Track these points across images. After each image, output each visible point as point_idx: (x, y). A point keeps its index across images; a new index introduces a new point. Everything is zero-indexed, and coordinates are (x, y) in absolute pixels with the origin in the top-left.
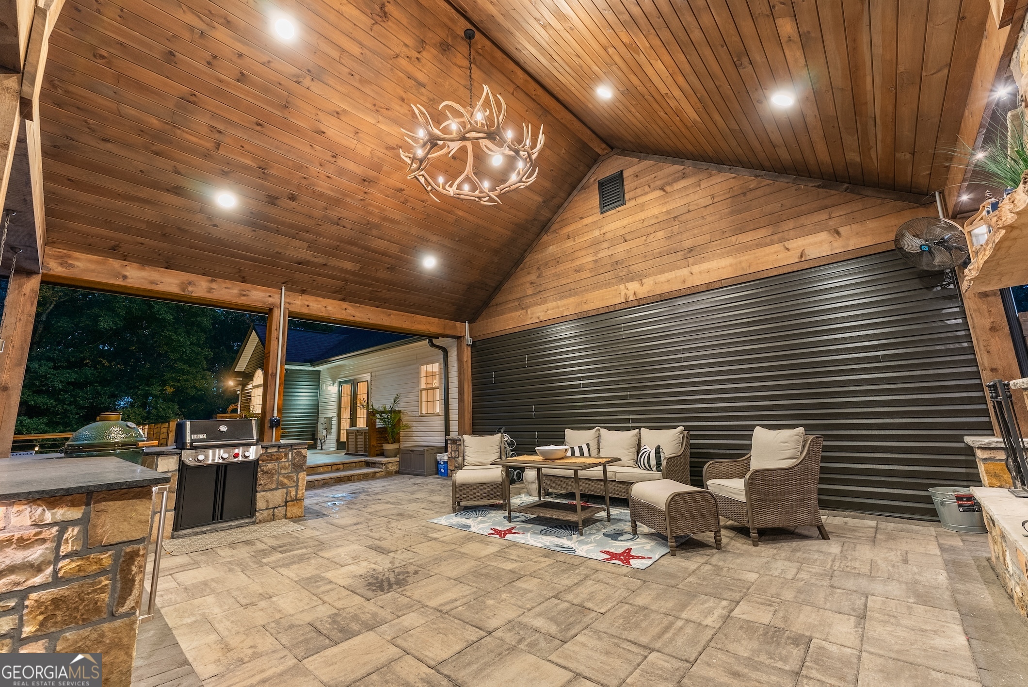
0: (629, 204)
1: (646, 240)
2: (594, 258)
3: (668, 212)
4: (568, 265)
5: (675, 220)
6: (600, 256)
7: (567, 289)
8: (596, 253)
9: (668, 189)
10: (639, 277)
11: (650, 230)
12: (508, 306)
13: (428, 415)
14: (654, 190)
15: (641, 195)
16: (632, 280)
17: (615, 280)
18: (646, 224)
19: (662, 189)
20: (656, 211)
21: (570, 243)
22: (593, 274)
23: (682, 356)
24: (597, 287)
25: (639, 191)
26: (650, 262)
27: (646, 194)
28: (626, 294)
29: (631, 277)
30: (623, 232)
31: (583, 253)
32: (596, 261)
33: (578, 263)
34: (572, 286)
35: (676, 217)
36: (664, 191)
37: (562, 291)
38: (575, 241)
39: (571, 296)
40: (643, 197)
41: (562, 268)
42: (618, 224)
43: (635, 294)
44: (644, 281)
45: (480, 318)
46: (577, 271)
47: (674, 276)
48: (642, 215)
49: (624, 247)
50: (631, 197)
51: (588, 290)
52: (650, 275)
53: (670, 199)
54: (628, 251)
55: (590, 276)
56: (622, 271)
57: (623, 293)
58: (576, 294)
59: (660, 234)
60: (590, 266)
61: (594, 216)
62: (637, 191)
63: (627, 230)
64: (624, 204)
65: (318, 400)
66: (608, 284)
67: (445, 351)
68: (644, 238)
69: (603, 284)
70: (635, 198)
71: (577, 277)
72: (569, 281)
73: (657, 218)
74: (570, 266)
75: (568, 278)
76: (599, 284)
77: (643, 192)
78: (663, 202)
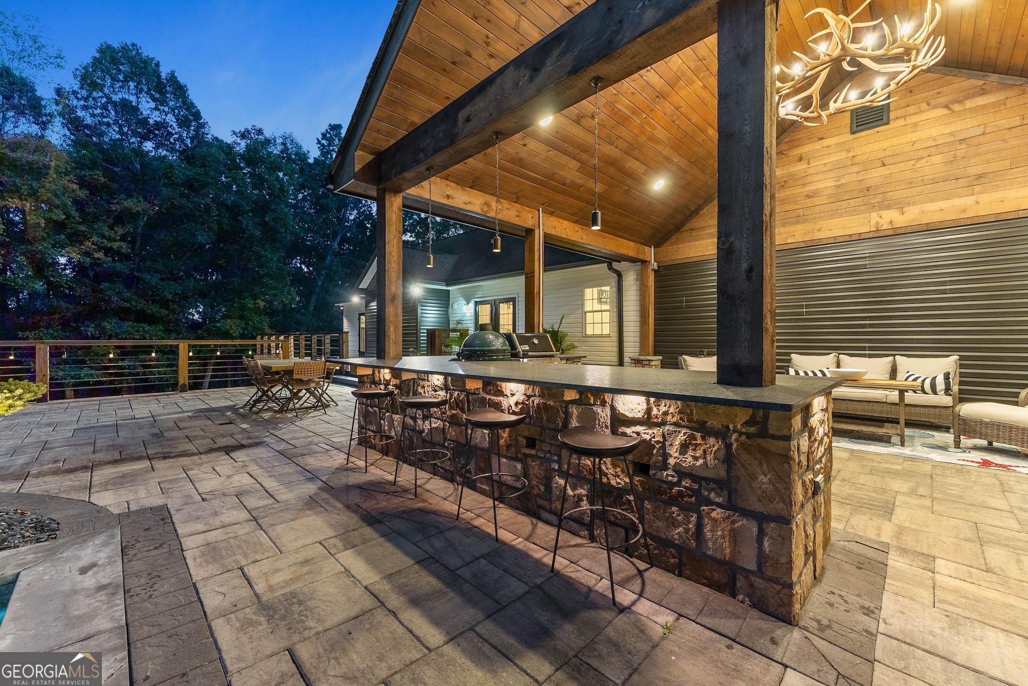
0: (893, 125)
1: (914, 165)
2: (836, 184)
3: (952, 134)
4: (797, 190)
5: (960, 143)
6: (843, 181)
7: (794, 214)
8: (839, 178)
9: (957, 107)
10: (900, 206)
11: (922, 153)
12: (707, 232)
13: (593, 336)
14: (936, 107)
15: (914, 114)
16: (889, 207)
17: (863, 208)
18: (917, 146)
19: (947, 107)
20: (934, 132)
21: (800, 167)
22: (833, 200)
23: (948, 287)
24: (835, 214)
25: (911, 109)
26: (918, 189)
27: (921, 112)
28: (878, 223)
29: (885, 205)
30: (881, 154)
31: (820, 177)
32: (838, 187)
33: (812, 187)
34: (801, 212)
35: (963, 140)
36: (949, 109)
37: (786, 217)
38: (809, 164)
39: (798, 222)
40: (917, 116)
41: (788, 193)
42: (876, 146)
43: (891, 222)
44: (905, 209)
45: (668, 243)
46: (808, 196)
47: (951, 204)
48: (912, 137)
49: (884, 171)
50: (899, 116)
51: (823, 217)
52: (914, 204)
53: (957, 119)
54: (886, 177)
55: (827, 202)
56: (875, 198)
57: (873, 222)
58: (805, 221)
59: (937, 159)
60: (830, 192)
61: (840, 137)
62: (908, 108)
63: (888, 153)
64: (888, 123)
65: (448, 318)
66: (854, 212)
67: (619, 275)
68: (913, 162)
69: (846, 211)
70: (904, 117)
71: (809, 202)
72: (798, 207)
73: (934, 140)
74: (800, 191)
75: (796, 204)
76: (839, 211)
77: (918, 110)
78: (946, 122)
